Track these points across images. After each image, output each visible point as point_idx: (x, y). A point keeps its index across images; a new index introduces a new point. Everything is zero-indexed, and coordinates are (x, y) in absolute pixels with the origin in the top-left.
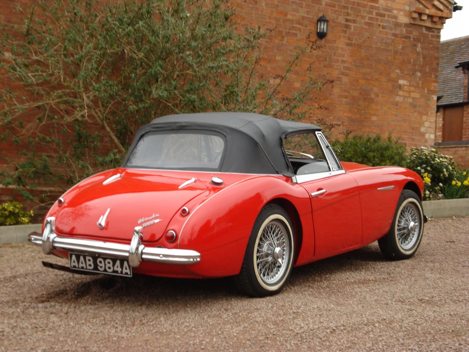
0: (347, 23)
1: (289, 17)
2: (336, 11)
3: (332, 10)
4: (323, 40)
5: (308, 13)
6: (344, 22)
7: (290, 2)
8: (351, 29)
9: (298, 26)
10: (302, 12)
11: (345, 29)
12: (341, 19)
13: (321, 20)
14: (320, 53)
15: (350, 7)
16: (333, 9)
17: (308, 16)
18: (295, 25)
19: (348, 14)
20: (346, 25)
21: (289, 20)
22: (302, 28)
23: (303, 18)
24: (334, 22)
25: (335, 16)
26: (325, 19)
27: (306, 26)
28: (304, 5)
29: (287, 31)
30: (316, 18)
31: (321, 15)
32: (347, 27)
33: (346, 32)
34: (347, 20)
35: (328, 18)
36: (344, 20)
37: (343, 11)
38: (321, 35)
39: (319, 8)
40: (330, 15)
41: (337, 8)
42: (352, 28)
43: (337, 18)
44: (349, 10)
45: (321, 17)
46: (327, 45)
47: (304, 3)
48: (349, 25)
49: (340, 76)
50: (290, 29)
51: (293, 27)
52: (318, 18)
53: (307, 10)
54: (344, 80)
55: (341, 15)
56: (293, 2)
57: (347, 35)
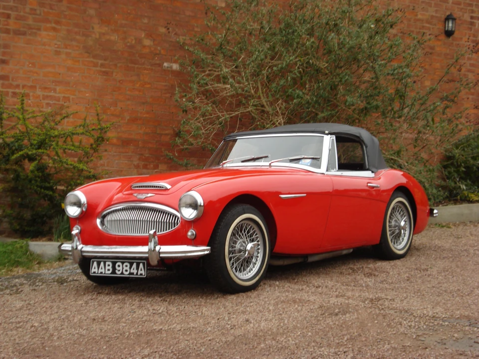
0: (473, 21)
1: (419, 17)
2: (462, 9)
3: (458, 8)
4: (451, 39)
5: (436, 11)
6: (469, 20)
7: (420, 2)
8: (475, 26)
9: (427, 25)
10: (431, 11)
11: (470, 26)
12: (467, 17)
13: (448, 18)
14: (448, 51)
15: (474, 5)
16: (459, 6)
17: (437, 15)
18: (425, 25)
19: (473, 12)
20: (471, 22)
21: (419, 20)
22: (431, 26)
23: (432, 17)
24: (460, 20)
25: (461, 14)
26: (453, 17)
27: (435, 25)
28: (433, 5)
29: (418, 30)
30: (443, 17)
31: (448, 13)
32: (472, 24)
33: (471, 29)
34: (472, 18)
35: (455, 16)
36: (470, 18)
37: (469, 8)
38: (449, 34)
39: (446, 6)
40: (457, 14)
41: (462, 6)
42: (477, 25)
43: (463, 16)
44: (474, 7)
45: (448, 16)
46: (455, 43)
47: (433, 2)
48: (473, 22)
49: (467, 73)
50: (420, 29)
51: (423, 27)
52: (446, 17)
53: (436, 9)
54: (470, 77)
55: (466, 13)
56: (423, 2)
57: (472, 32)
